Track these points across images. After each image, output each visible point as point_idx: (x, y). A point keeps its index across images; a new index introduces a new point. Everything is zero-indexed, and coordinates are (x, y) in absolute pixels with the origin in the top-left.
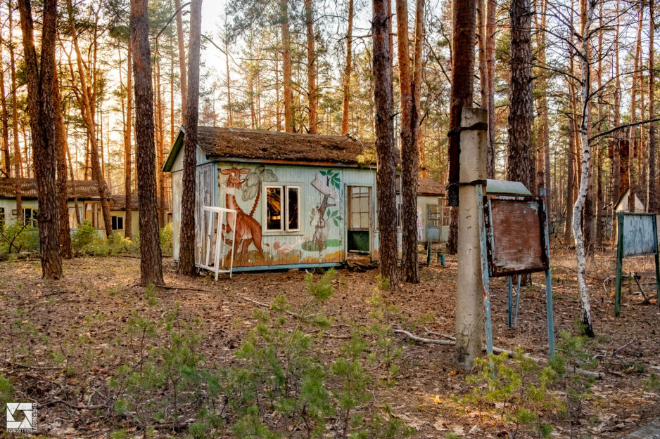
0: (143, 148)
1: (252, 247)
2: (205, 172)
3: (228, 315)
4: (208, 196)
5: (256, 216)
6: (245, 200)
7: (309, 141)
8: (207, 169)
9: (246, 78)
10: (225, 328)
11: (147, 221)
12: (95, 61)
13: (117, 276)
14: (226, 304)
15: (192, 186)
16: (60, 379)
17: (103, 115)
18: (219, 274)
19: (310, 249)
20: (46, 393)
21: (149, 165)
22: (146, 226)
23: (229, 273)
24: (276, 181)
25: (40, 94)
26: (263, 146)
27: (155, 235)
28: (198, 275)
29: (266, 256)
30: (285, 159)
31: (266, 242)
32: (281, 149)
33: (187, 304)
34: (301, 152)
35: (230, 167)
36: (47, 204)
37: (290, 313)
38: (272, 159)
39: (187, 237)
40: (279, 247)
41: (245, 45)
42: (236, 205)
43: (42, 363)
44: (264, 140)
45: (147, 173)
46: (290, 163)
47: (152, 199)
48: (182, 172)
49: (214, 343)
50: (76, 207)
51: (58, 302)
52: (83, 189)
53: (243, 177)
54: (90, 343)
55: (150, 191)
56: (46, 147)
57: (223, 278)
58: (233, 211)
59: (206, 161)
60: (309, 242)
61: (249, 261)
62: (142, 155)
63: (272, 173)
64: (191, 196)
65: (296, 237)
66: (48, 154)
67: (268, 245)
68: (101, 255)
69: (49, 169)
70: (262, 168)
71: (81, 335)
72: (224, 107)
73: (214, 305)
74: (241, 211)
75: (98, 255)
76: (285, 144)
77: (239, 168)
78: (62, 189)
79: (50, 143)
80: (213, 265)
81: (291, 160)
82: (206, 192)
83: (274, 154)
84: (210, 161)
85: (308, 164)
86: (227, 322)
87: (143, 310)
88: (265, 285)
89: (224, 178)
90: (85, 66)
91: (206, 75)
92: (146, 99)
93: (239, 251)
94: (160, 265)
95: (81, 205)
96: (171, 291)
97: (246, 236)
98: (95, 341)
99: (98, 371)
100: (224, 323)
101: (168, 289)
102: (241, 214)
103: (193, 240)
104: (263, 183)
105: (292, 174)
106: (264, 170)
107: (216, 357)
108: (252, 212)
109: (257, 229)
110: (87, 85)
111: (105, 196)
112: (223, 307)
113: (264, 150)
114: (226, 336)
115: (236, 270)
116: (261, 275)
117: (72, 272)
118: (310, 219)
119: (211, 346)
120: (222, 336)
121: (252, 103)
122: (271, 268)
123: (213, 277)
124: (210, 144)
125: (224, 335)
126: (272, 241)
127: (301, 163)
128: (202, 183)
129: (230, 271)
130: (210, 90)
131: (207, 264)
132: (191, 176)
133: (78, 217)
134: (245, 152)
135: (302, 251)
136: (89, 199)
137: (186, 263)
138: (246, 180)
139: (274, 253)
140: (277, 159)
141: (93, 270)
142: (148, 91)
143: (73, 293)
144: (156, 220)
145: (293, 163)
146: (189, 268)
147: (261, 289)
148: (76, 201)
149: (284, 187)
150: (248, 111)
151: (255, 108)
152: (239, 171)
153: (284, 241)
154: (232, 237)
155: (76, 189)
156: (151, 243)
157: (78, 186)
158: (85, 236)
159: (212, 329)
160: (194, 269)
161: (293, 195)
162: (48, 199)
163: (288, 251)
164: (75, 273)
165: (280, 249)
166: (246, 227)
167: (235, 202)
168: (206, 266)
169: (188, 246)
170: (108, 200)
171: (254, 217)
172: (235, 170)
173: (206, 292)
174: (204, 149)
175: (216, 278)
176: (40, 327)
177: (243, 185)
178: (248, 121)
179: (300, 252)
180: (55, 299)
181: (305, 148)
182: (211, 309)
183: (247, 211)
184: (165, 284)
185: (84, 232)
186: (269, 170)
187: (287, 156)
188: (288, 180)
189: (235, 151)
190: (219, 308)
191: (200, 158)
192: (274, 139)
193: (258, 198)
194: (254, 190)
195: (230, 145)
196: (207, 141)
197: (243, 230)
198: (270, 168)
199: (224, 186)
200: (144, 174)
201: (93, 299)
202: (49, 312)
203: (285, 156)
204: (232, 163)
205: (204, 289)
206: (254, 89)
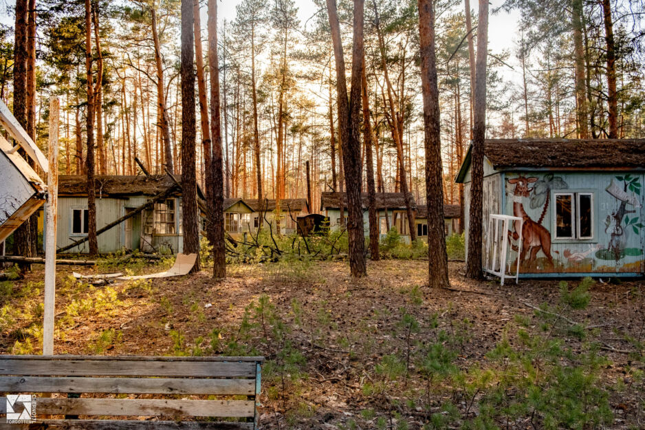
0: (431, 163)
1: (540, 254)
2: (494, 182)
3: (505, 320)
4: (496, 204)
5: (545, 224)
6: (533, 207)
7: (604, 147)
8: (495, 179)
9: (544, 88)
10: (499, 332)
11: (435, 228)
12: (403, 89)
13: (412, 277)
14: (506, 309)
15: (480, 195)
16: (345, 361)
17: (411, 135)
18: (505, 279)
19: (605, 258)
20: (333, 371)
21: (436, 178)
22: (433, 232)
23: (515, 279)
24: (567, 188)
25: (350, 122)
26: (552, 154)
27: (441, 241)
28: (485, 280)
29: (555, 263)
30: (576, 166)
31: (555, 250)
32: (572, 156)
33: (468, 305)
34: (595, 158)
35: (517, 176)
36: (354, 214)
37: (571, 322)
38: (562, 166)
39: (475, 243)
40: (570, 254)
41: (541, 57)
42: (524, 213)
43: (333, 346)
44: (554, 148)
45: (434, 185)
46: (581, 169)
47: (439, 208)
48: (470, 183)
49: (486, 345)
50: (386, 216)
51: (358, 297)
52: (392, 200)
53: (531, 185)
54: (376, 333)
55: (437, 201)
56: (354, 167)
57: (510, 283)
58: (520, 219)
59: (494, 171)
60: (604, 250)
61: (538, 268)
62: (430, 169)
63: (562, 181)
64: (478, 204)
65: (589, 245)
66: (355, 172)
67: (557, 252)
68: (404, 258)
69: (356, 184)
70: (551, 176)
71: (369, 326)
72: (522, 119)
73: (494, 308)
74: (529, 218)
75: (401, 258)
76: (576, 150)
77: (527, 176)
78: (371, 201)
79: (357, 162)
80: (499, 271)
81: (583, 166)
82: (494, 201)
83: (563, 161)
84: (497, 171)
85: (603, 169)
86: (503, 325)
87: (426, 309)
88: (551, 293)
89: (511, 187)
90: (395, 94)
91: (504, 91)
92: (433, 119)
93: (527, 257)
94: (446, 269)
95: (390, 214)
96: (455, 293)
97: (534, 243)
98: (380, 332)
99: (376, 358)
100: (500, 326)
101: (452, 291)
102: (528, 221)
103: (481, 246)
104: (552, 191)
105: (584, 181)
106: (552, 178)
107: (484, 357)
108: (541, 219)
109: (546, 237)
110: (396, 110)
111: (410, 206)
112: (503, 311)
113: (553, 158)
114: (499, 339)
115: (522, 276)
116: (549, 282)
117: (375, 272)
118: (605, 227)
119: (482, 347)
120: (495, 339)
121: (550, 112)
122: (561, 275)
123: (498, 283)
124: (498, 155)
125: (497, 337)
126: (562, 249)
127: (594, 169)
128: (491, 192)
129: (517, 276)
130: (505, 104)
131: (493, 269)
132: (478, 186)
133: (388, 224)
134: (533, 160)
135: (596, 259)
136: (398, 209)
137: (474, 268)
138: (534, 188)
139: (565, 260)
140: (567, 166)
141: (394, 271)
142: (435, 112)
143: (371, 289)
144: (442, 227)
145: (585, 169)
146: (477, 272)
147: (546, 296)
148: (386, 210)
149: (575, 194)
150: (547, 120)
151: (554, 116)
152: (527, 180)
153: (576, 249)
154: (520, 244)
155: (386, 200)
156: (438, 248)
157: (388, 198)
158: (392, 241)
159: (486, 331)
160: (481, 273)
161: (585, 202)
162: (355, 210)
163: (579, 259)
164: (378, 272)
165: (571, 257)
166: (534, 234)
167: (522, 209)
168: (492, 271)
169: (475, 251)
170: (413, 209)
171: (543, 224)
172: (522, 179)
173: (488, 296)
174: (492, 160)
175: (502, 284)
176: (339, 316)
177: (531, 193)
178: (547, 130)
179: (594, 261)
180: (357, 293)
181: (599, 154)
182: (490, 312)
183: (535, 219)
184: (450, 286)
185: (391, 238)
186: (557, 177)
187: (578, 163)
188: (580, 187)
189: (522, 161)
190: (498, 312)
191: (487, 169)
192: (564, 147)
193: (546, 205)
194: (543, 198)
195: (518, 155)
196: (495, 152)
197: (531, 238)
198: (559, 176)
199: (511, 194)
200: (431, 186)
201: (387, 296)
202: (349, 305)
203: (575, 162)
204: (519, 172)
205: (488, 293)
206: (553, 98)
